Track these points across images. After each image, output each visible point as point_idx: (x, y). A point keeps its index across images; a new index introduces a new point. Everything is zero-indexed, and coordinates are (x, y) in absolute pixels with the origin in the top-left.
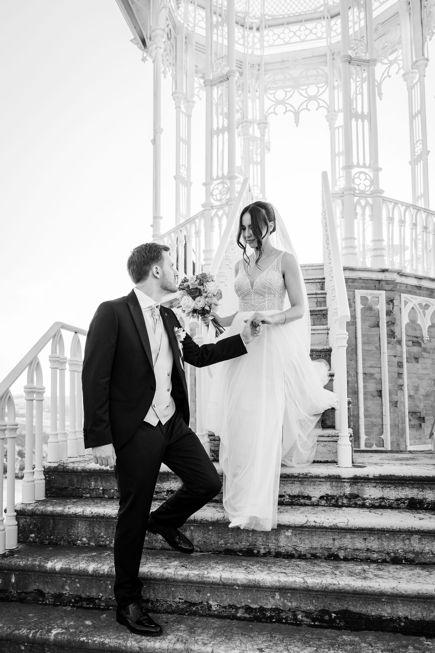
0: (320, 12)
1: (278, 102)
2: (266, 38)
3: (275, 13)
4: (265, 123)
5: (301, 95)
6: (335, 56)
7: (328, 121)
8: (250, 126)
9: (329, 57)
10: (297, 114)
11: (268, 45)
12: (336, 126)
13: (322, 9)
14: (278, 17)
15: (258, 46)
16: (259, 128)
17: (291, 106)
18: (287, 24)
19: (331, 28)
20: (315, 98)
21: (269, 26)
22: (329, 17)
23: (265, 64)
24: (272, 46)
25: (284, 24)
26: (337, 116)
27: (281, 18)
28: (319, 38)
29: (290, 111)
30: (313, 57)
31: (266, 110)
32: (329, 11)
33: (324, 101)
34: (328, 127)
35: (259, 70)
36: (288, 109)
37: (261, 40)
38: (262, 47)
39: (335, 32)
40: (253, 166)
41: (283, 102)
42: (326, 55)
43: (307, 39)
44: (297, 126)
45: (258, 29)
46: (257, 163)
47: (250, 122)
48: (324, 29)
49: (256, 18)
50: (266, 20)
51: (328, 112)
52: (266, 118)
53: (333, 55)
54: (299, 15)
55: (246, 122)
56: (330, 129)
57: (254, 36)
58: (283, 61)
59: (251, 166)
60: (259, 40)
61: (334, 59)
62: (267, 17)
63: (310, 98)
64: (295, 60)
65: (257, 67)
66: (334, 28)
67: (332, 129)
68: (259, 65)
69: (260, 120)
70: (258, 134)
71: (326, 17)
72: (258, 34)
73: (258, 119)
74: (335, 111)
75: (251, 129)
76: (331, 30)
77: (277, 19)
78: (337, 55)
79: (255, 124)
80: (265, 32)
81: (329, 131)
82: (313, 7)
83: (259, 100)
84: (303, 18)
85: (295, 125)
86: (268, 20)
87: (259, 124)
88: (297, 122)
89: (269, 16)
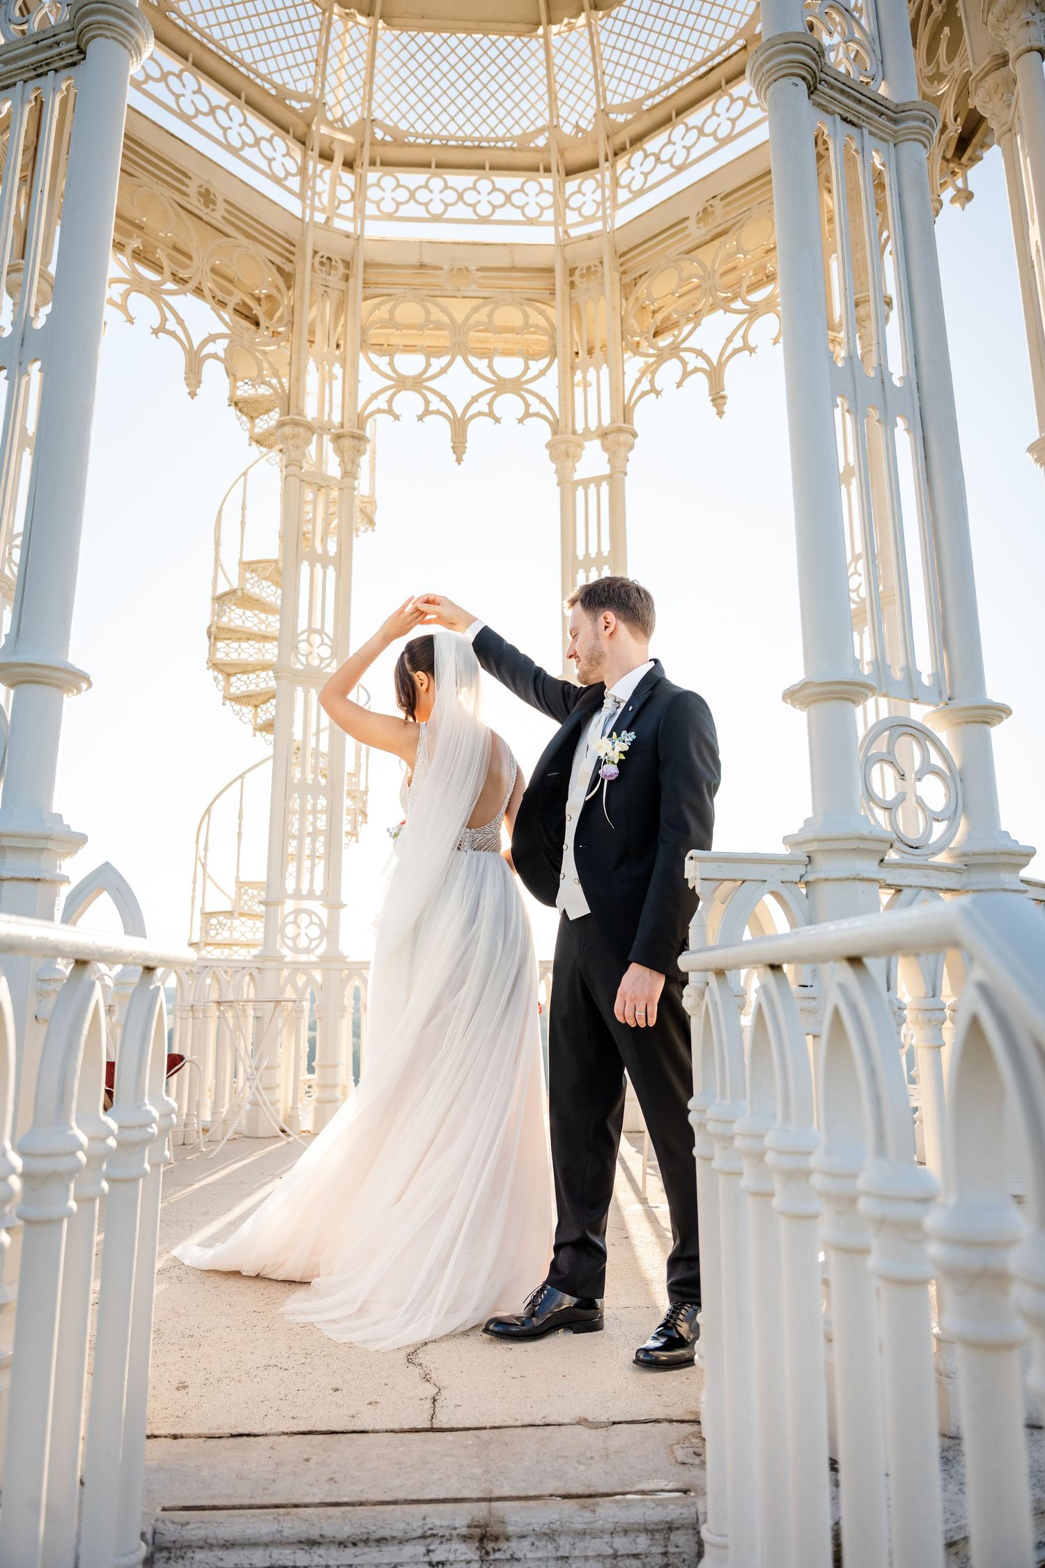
0: (537, 150)
1: (402, 383)
2: (373, 193)
3: (403, 126)
4: (360, 438)
5: (475, 371)
6: (576, 278)
7: (553, 458)
8: (308, 442)
9: (559, 276)
10: (459, 428)
11: (376, 213)
12: (577, 476)
13: (541, 141)
14: (412, 139)
15: (347, 210)
16: (339, 451)
17: (443, 398)
18: (438, 166)
19: (567, 201)
20: (515, 386)
21: (383, 164)
22: (562, 171)
23: (367, 265)
24: (390, 217)
25: (429, 166)
26: (582, 447)
27: (420, 145)
28: (530, 222)
29: (438, 412)
30: (513, 269)
31: (362, 398)
32: (562, 152)
33: (543, 400)
34: (555, 478)
35: (347, 278)
36: (432, 408)
37: (359, 195)
38: (360, 214)
39: (576, 213)
40: (312, 567)
41: (417, 383)
42: (551, 270)
43: (497, 216)
44: (459, 460)
45: (349, 165)
46: (325, 560)
47: (310, 428)
48: (547, 200)
49: (344, 130)
50: (374, 142)
51: (555, 433)
52: (361, 421)
53: (572, 272)
54: (474, 147)
55: (296, 424)
56: (558, 484)
57: (335, 182)
58: (422, 266)
59: (305, 567)
60: (353, 195)
61: (572, 284)
62: (379, 134)
63: (502, 386)
64: (460, 270)
65: (341, 269)
66: (575, 202)
67: (567, 486)
68: (347, 264)
69: (342, 426)
70: (333, 468)
71: (554, 169)
72: (348, 178)
73: (337, 419)
74: (574, 432)
75: (312, 449)
76: (567, 206)
77: (410, 145)
78: (582, 276)
79: (326, 438)
80: (372, 176)
81: (558, 489)
82: (517, 131)
83: (344, 367)
84: (487, 158)
85: (454, 457)
86: (383, 143)
87: (337, 438)
88: (459, 448)
89: (386, 129)
